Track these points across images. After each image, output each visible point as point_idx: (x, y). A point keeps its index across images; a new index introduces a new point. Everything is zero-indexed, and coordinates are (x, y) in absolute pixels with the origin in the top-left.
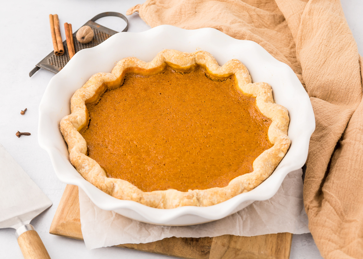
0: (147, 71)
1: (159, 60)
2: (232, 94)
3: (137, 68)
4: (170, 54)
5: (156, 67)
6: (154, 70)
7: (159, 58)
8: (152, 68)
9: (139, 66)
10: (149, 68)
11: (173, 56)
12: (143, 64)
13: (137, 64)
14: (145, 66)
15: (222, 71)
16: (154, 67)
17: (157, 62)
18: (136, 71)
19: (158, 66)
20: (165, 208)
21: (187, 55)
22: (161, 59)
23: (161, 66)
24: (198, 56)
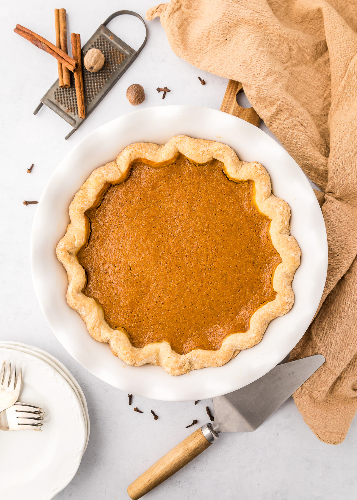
0: (156, 164)
1: (171, 152)
2: (246, 205)
3: (145, 159)
4: (184, 148)
5: (167, 160)
6: (166, 162)
7: (171, 150)
8: (162, 161)
9: (148, 159)
10: (158, 162)
11: (188, 151)
12: (153, 156)
13: (146, 157)
14: (155, 159)
15: (241, 177)
16: (165, 160)
17: (168, 154)
18: (144, 161)
19: (170, 159)
20: (159, 365)
21: (204, 153)
22: (173, 151)
23: (173, 158)
24: (217, 154)
